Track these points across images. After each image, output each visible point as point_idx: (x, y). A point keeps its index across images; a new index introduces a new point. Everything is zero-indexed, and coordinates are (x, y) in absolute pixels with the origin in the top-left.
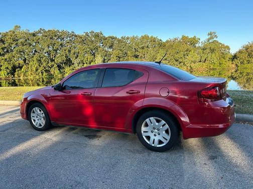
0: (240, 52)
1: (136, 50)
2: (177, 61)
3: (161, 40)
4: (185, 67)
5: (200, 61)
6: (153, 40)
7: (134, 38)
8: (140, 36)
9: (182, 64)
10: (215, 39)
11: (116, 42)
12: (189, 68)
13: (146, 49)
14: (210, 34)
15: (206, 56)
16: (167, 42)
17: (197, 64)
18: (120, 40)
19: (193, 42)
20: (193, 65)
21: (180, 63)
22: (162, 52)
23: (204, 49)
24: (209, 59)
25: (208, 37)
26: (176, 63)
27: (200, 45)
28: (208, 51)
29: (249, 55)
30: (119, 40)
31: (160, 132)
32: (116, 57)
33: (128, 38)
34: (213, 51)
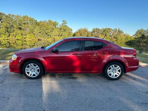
0: (77, 32)
1: (20, 25)
2: (46, 34)
3: (36, 21)
4: (51, 38)
5: (59, 36)
6: (32, 20)
7: (18, 17)
8: (22, 16)
9: (49, 36)
10: (66, 24)
11: (4, 17)
12: (53, 39)
13: (27, 25)
14: (63, 21)
15: (62, 33)
16: (40, 22)
17: (57, 37)
18: (8, 16)
19: (55, 24)
20: (55, 37)
21: (48, 35)
22: (38, 28)
23: (61, 29)
24: (63, 34)
25: (62, 23)
26: (46, 35)
27: (58, 27)
28: (63, 30)
29: (80, 35)
30: (6, 16)
31: (116, 71)
32: (5, 27)
33: (13, 16)
34: (65, 30)
